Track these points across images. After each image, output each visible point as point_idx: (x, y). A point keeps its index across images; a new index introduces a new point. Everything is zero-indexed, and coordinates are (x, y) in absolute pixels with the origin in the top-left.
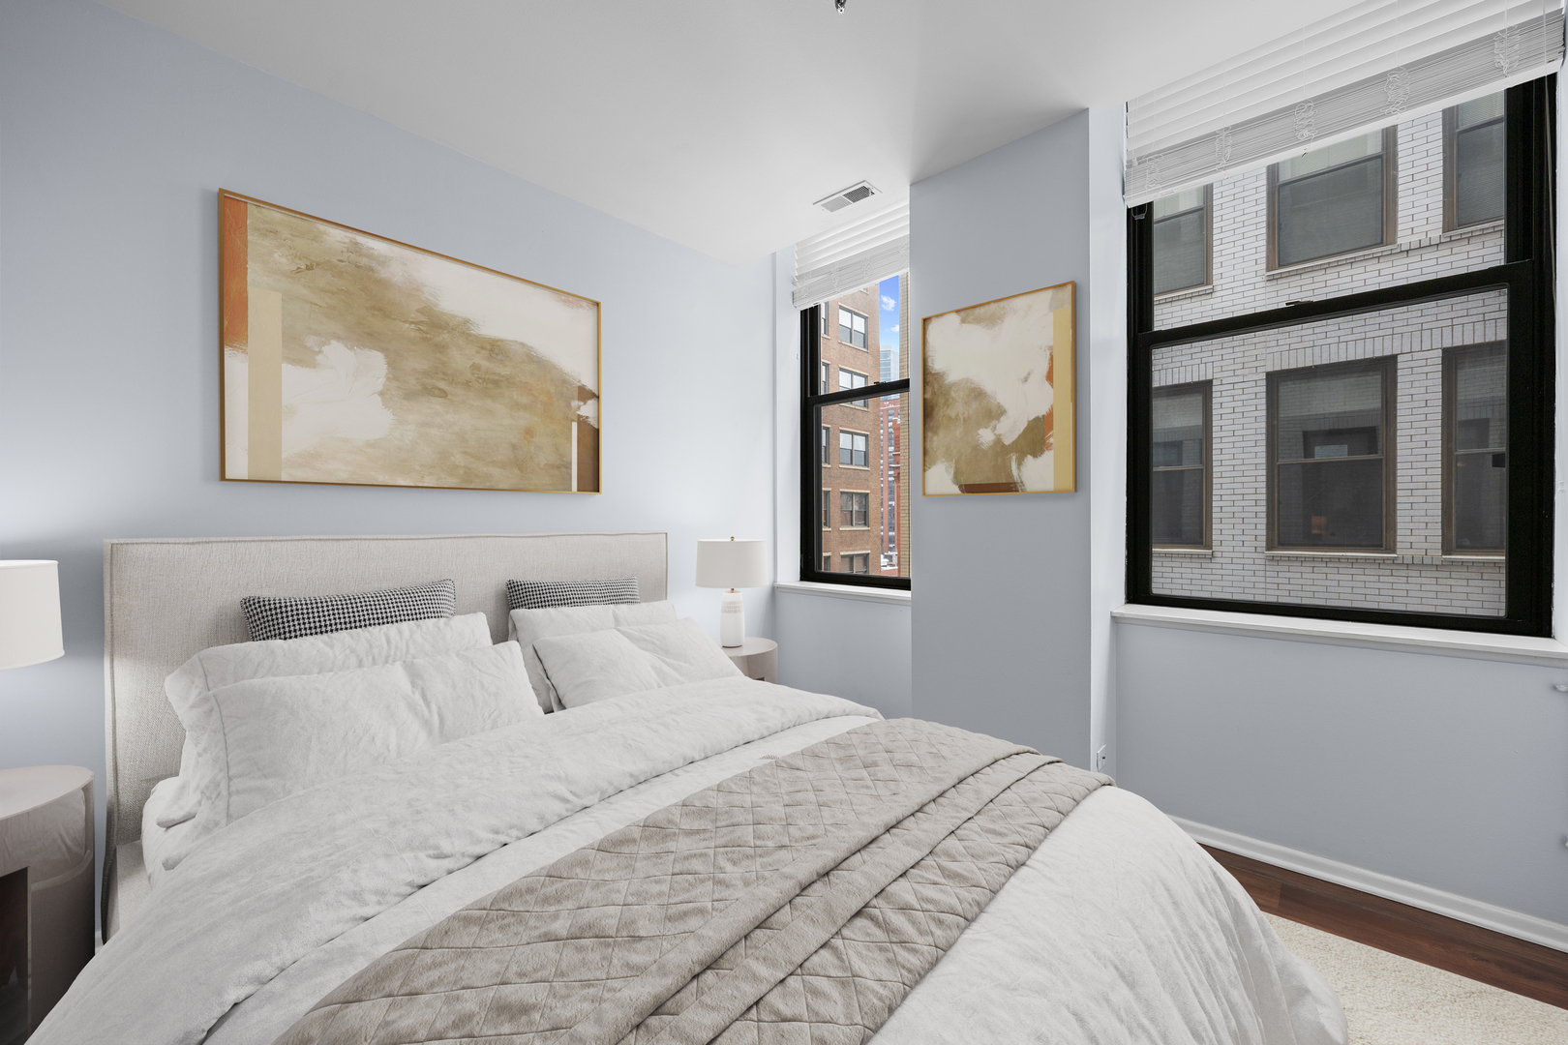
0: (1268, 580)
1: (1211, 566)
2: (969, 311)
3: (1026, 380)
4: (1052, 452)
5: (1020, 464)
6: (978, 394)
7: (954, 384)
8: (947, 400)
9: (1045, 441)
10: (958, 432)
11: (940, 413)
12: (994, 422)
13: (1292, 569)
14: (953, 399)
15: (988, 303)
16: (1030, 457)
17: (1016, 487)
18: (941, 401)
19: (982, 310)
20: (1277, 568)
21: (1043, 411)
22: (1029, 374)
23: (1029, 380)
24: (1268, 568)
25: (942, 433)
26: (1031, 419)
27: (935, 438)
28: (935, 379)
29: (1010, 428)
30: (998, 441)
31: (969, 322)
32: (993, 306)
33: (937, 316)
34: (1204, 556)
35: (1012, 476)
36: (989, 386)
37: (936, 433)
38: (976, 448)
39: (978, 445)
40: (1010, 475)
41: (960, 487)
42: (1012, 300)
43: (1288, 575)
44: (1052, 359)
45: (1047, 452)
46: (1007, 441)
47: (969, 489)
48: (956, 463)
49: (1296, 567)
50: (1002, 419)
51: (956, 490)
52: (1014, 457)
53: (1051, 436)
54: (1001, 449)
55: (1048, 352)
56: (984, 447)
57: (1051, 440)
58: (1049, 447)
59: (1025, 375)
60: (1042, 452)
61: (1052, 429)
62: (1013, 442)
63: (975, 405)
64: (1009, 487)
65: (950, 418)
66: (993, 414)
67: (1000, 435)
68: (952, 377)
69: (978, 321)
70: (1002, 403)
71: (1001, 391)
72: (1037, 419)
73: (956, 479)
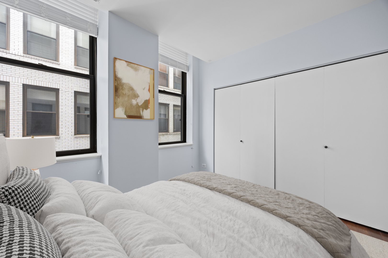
0: (75, 143)
1: (59, 140)
2: (129, 63)
3: (144, 89)
4: (149, 109)
5: (143, 111)
6: (132, 89)
7: (125, 83)
8: (122, 88)
9: (148, 106)
10: (126, 99)
11: (120, 91)
12: (136, 98)
13: (80, 140)
14: (124, 88)
15: (135, 64)
16: (145, 110)
17: (142, 117)
18: (120, 87)
19: (133, 65)
20: (77, 140)
21: (148, 99)
22: (145, 88)
23: (145, 89)
24: (75, 140)
25: (121, 98)
26: (145, 100)
27: (118, 99)
28: (118, 80)
29: (140, 101)
30: (137, 104)
31: (129, 67)
32: (136, 66)
33: (119, 59)
34: (57, 138)
35: (141, 114)
36: (135, 88)
37: (119, 97)
38: (131, 105)
39: (132, 104)
40: (140, 114)
41: (127, 116)
42: (141, 66)
43: (80, 141)
44: (149, 86)
45: (148, 109)
46: (140, 104)
47: (130, 117)
48: (125, 108)
49: (81, 139)
50: (138, 98)
51: (125, 117)
52: (141, 109)
53: (149, 105)
54: (138, 106)
55: (149, 84)
56: (134, 105)
57: (149, 106)
58: (149, 108)
59: (144, 88)
60: (147, 109)
61: (149, 103)
62: (141, 105)
63: (131, 92)
64: (140, 117)
65: (123, 94)
66: (136, 96)
67: (138, 102)
68: (124, 81)
69: (132, 67)
70: (138, 94)
71: (138, 90)
72: (146, 100)
73: (125, 113)
